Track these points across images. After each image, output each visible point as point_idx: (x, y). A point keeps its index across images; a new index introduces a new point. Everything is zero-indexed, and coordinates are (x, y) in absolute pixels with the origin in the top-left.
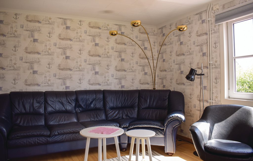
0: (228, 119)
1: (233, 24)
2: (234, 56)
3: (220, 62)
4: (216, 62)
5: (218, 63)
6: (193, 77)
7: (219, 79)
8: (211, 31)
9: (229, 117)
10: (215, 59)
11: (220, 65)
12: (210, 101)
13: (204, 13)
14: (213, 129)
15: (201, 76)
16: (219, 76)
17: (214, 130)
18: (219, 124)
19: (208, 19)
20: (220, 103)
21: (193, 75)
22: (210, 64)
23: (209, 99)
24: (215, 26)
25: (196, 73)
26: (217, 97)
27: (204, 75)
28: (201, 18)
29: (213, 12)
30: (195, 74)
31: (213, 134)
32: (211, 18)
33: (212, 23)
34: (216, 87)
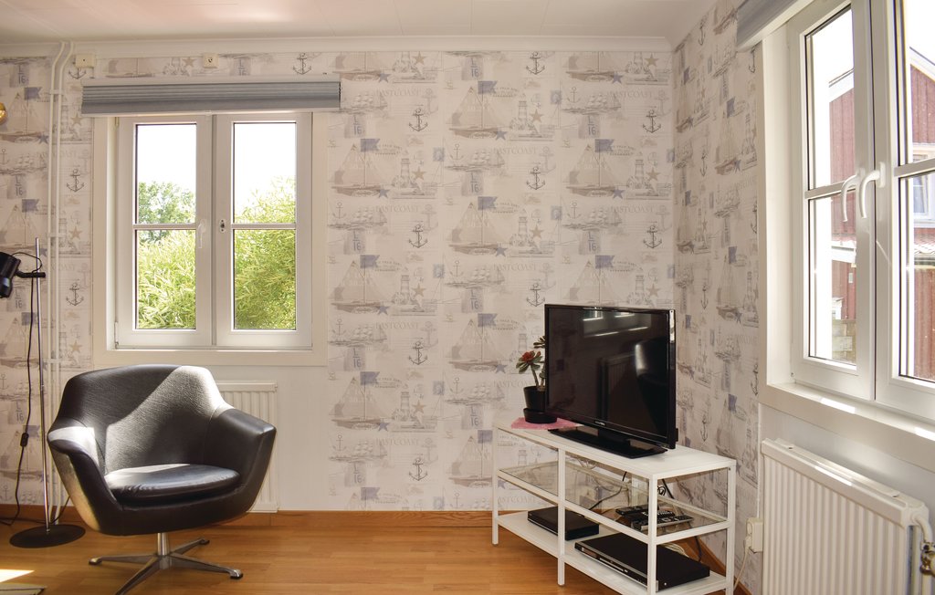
0: (141, 406)
1: (137, 125)
2: (134, 223)
3: (92, 235)
4: (76, 234)
5: (84, 237)
6: (7, 283)
7: (84, 290)
8: (62, 132)
9: (143, 401)
10: (71, 226)
11: (90, 245)
12: (53, 361)
13: (34, 64)
14: (104, 441)
15: (35, 280)
16: (84, 280)
17: (107, 446)
18: (120, 424)
19: (53, 91)
20: (88, 364)
21: (7, 277)
22: (53, 239)
23: (49, 357)
24: (77, 120)
25: (17, 269)
26: (76, 348)
27: (43, 275)
28: (23, 80)
29: (74, 71)
30: (14, 275)
31: (107, 457)
32: (63, 89)
33: (66, 106)
34: (73, 315)
